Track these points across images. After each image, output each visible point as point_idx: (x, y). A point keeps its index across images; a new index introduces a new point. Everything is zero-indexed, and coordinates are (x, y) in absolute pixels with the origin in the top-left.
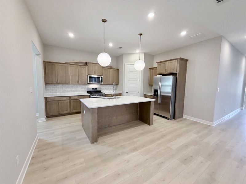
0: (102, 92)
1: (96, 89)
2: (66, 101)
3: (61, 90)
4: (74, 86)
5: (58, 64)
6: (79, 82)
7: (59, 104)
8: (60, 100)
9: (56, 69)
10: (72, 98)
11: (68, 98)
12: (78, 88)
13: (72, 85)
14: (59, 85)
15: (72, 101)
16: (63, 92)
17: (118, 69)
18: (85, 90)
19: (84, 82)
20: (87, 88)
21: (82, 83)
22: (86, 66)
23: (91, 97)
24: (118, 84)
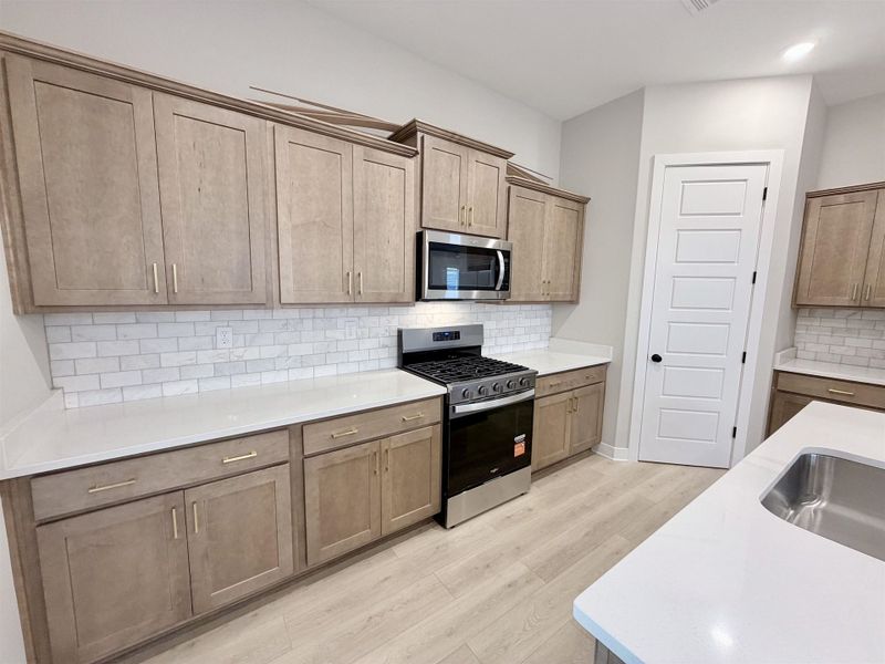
0: (485, 353)
1: (455, 335)
2: (262, 478)
3: (205, 357)
4: (308, 324)
5: (160, 97)
6: (356, 285)
7: (185, 522)
8: (203, 475)
9: (147, 148)
10: (313, 442)
11: (281, 448)
12: (338, 335)
13: (293, 313)
14: (183, 316)
15: (313, 466)
16: (218, 372)
17: (583, 202)
18: (385, 346)
19: (392, 291)
20: (400, 327)
21: (380, 294)
22: (409, 157)
23: (454, 409)
24: (574, 301)
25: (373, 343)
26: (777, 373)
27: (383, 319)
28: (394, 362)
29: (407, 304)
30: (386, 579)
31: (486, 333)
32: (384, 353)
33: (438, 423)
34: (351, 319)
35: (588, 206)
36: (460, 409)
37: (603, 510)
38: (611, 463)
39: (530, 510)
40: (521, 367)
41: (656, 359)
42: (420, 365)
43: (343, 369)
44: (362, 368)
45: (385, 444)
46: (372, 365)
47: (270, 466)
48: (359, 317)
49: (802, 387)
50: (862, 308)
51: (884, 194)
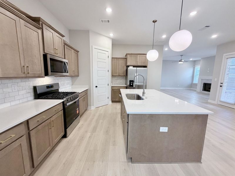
1: (52, 86)
10: (32, 125)
11: (22, 130)
15: (33, 132)
17: (78, 52)
18: (28, 93)
19: (38, 73)
20: (35, 85)
21: (34, 74)
22: (39, 29)
23: (66, 105)
24: (78, 76)
25: (23, 92)
26: (112, 87)
27: (27, 83)
28: (33, 97)
29: (42, 77)
30: (60, 156)
31: (60, 85)
32: (29, 95)
33: (62, 110)
34: (14, 84)
35: (79, 53)
36: (68, 104)
37: (95, 118)
38: (91, 110)
39: (83, 124)
40: (74, 92)
41: (96, 87)
42: (45, 96)
43: (13, 103)
44: (21, 101)
45: (52, 119)
46: (25, 100)
47: (19, 138)
48: (17, 83)
49: (115, 88)
50: (119, 76)
51: (120, 59)
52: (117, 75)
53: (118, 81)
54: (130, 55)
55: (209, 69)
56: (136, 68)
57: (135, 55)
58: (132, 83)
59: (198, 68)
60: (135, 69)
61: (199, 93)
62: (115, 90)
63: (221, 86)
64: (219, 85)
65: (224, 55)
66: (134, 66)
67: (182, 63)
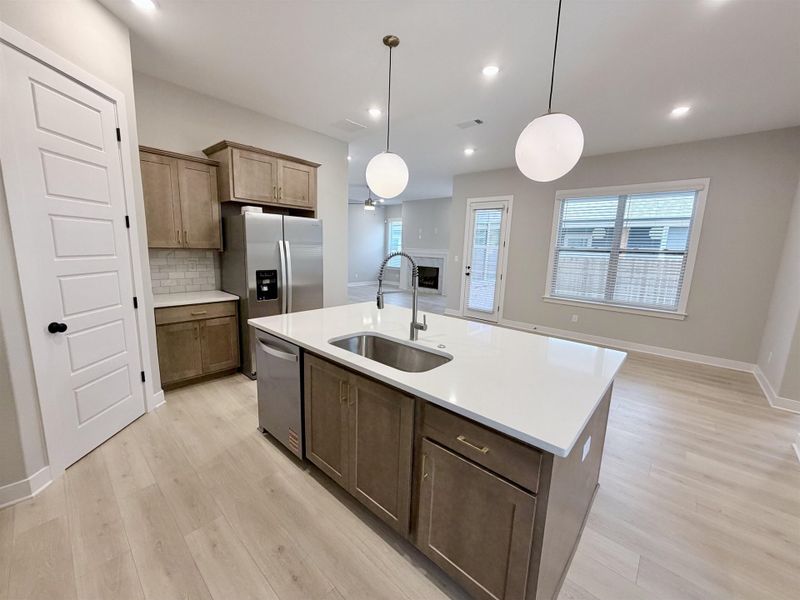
38: (33, 502)
49: (174, 316)
50: (184, 249)
51: (181, 163)
52: (174, 244)
53: (173, 275)
54: (245, 153)
55: (420, 231)
56: (279, 217)
57: (267, 158)
58: (268, 282)
59: (397, 225)
60: (277, 221)
61: (404, 292)
62: (175, 328)
63: (468, 274)
64: (465, 271)
65: (469, 200)
66: (267, 209)
67: (372, 208)
